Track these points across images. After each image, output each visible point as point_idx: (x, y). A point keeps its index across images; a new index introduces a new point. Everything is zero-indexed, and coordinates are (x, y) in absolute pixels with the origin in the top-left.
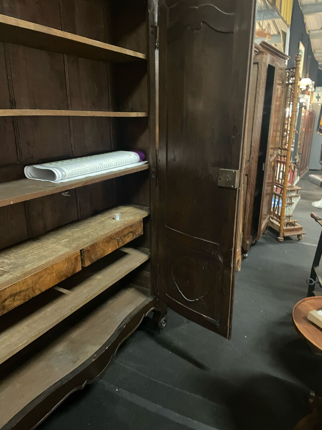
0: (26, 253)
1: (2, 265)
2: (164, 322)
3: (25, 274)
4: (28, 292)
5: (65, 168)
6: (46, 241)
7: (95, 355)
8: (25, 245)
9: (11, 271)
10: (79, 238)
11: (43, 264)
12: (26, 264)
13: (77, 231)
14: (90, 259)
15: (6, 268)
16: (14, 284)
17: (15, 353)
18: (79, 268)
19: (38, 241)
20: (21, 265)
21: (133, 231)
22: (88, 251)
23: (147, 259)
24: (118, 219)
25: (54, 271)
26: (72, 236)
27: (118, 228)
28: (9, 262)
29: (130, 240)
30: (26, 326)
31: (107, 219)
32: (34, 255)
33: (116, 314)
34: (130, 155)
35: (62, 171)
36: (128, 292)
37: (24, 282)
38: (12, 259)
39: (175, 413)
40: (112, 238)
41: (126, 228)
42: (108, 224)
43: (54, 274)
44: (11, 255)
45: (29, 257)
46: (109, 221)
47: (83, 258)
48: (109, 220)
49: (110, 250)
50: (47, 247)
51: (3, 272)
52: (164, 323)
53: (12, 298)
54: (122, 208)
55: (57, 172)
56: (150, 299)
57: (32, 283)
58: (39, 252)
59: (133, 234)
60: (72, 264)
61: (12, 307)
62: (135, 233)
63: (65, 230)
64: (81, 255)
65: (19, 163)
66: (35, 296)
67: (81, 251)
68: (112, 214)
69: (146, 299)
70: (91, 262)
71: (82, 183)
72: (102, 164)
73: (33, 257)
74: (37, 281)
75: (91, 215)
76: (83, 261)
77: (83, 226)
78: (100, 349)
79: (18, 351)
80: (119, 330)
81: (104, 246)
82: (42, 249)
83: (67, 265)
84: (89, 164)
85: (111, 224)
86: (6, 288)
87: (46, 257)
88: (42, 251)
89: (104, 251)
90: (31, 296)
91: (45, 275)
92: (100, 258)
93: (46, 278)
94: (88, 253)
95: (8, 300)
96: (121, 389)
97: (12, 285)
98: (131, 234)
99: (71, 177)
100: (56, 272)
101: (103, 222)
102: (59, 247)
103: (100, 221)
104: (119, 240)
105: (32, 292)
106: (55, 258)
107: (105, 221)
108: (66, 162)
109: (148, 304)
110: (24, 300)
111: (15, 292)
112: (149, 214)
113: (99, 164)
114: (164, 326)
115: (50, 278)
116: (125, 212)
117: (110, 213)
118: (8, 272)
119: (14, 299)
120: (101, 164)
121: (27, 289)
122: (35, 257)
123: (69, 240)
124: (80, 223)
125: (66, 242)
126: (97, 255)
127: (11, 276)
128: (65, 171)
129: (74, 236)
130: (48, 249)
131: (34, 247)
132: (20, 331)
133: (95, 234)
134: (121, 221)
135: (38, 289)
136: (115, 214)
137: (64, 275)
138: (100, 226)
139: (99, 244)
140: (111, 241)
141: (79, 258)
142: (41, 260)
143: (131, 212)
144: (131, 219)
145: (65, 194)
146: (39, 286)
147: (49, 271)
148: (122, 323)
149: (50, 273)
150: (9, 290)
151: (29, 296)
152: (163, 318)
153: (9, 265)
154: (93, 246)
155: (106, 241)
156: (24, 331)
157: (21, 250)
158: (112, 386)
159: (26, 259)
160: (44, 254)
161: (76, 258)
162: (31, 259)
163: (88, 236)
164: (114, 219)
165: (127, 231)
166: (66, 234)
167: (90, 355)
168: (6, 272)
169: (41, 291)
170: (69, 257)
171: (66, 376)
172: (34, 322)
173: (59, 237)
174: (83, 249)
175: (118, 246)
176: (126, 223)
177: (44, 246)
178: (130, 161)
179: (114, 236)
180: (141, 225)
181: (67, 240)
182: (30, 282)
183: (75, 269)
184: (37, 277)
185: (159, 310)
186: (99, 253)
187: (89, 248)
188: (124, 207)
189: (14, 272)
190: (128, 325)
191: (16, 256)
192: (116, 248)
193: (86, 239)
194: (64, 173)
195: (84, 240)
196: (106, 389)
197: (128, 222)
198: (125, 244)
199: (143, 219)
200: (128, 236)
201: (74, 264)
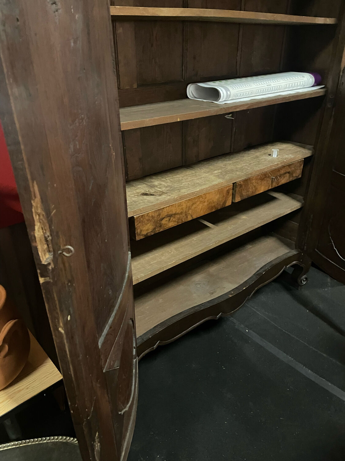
0: (180, 179)
1: (160, 186)
2: (305, 279)
3: (181, 198)
4: (182, 215)
5: (231, 87)
6: (199, 170)
7: (232, 292)
8: (179, 171)
9: (168, 193)
10: (232, 171)
11: (197, 191)
12: (182, 189)
13: (230, 164)
14: (241, 196)
15: (164, 189)
16: (171, 205)
17: (165, 270)
18: (229, 203)
19: (191, 169)
20: (177, 189)
21: (291, 171)
22: (241, 186)
23: (299, 208)
24: (275, 155)
25: (206, 200)
26: (224, 167)
27: (275, 165)
28: (166, 185)
29: (286, 181)
30: (174, 249)
31: (263, 155)
32: (188, 182)
33: (255, 259)
34: (303, 77)
35: (227, 90)
36: (269, 240)
37: (180, 205)
38: (168, 182)
39: (308, 369)
40: (267, 176)
41: (284, 167)
42: (263, 160)
43: (206, 204)
44: (167, 178)
45: (183, 182)
46: (264, 157)
47: (234, 193)
48: (264, 155)
49: (262, 189)
50: (200, 176)
51: (161, 192)
52: (305, 281)
53: (168, 218)
54: (279, 145)
55: (222, 91)
56: (294, 252)
57: (186, 208)
58: (192, 180)
59: (290, 175)
60: (224, 196)
61: (167, 227)
62: (292, 174)
63: (217, 161)
64: (233, 189)
65: (183, 80)
66: (187, 221)
67: (233, 184)
68: (267, 150)
69: (288, 251)
70: (242, 198)
71: (247, 106)
72: (271, 85)
73: (188, 183)
74: (190, 207)
75: (244, 149)
76: (234, 196)
77: (236, 160)
78: (236, 288)
79: (168, 269)
80: (258, 275)
81: (257, 183)
82: (196, 177)
83: (219, 196)
84: (256, 85)
85: (267, 160)
86: (164, 208)
87: (200, 185)
88: (195, 178)
89: (256, 189)
90: (183, 220)
91: (198, 203)
92: (251, 196)
93: (198, 206)
94: (240, 188)
95: (165, 219)
96: (251, 331)
97: (169, 206)
98: (288, 175)
99: (235, 98)
100: (207, 202)
101: (258, 158)
102: (212, 177)
103: (254, 156)
104: (273, 180)
105: (185, 217)
106: (209, 187)
107: (260, 156)
108: (229, 81)
109: (291, 256)
110: (177, 223)
111: (170, 213)
112: (312, 154)
113: (267, 85)
114: (304, 283)
115: (202, 207)
116: (283, 149)
117: (266, 148)
118: (166, 194)
119: (170, 220)
120: (269, 85)
121: (181, 213)
122: (190, 184)
123: (222, 171)
124: (232, 156)
125: (218, 173)
126: (249, 192)
127: (169, 197)
128: (230, 91)
129: (227, 168)
130: (201, 178)
131: (187, 174)
132: (169, 252)
133: (249, 168)
134: (279, 158)
135: (191, 215)
136: (272, 150)
137: (215, 206)
138: (254, 161)
139: (253, 180)
140: (265, 178)
141: (231, 192)
142: (195, 187)
143: (290, 150)
144: (291, 157)
145: (229, 117)
146: (191, 212)
147: (202, 199)
148: (261, 268)
149: (202, 201)
150: (167, 210)
151: (182, 220)
152: (304, 275)
153: (166, 187)
154: (247, 181)
155: (260, 178)
156: (172, 252)
157: (176, 175)
158: (242, 326)
159: (181, 184)
160: (198, 181)
161: (228, 191)
162: (186, 184)
163: (241, 169)
164: (270, 155)
165: (284, 171)
166: (217, 165)
167: (226, 291)
168: (164, 193)
169: (192, 218)
170: (221, 189)
171: (204, 303)
172: (181, 247)
173: (211, 167)
174: (236, 182)
175: (272, 186)
176: (284, 161)
177: (197, 174)
178: (303, 84)
179: (269, 174)
180: (301, 165)
181: (220, 171)
182: (184, 206)
183: (225, 202)
184: (191, 203)
185: (302, 266)
186: (251, 190)
187: (242, 182)
188: (282, 143)
189: (172, 194)
190: (267, 272)
191: (171, 180)
192: (269, 187)
193: (240, 172)
194: (229, 93)
195: (238, 173)
196: (236, 327)
197: (287, 160)
198: (279, 185)
199: (304, 158)
200: (284, 177)
201: (225, 197)
